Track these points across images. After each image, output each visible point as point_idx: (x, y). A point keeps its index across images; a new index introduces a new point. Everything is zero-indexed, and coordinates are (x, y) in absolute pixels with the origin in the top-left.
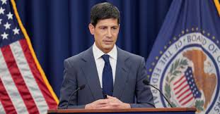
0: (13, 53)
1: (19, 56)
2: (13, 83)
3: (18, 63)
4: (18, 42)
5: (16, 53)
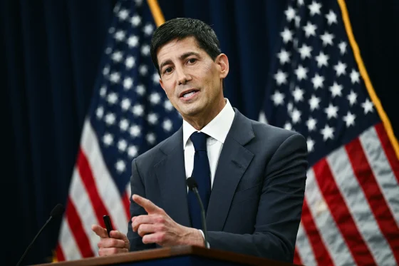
0: (367, 152)
1: (377, 158)
2: (372, 217)
3: (376, 172)
4: (373, 130)
5: (372, 153)
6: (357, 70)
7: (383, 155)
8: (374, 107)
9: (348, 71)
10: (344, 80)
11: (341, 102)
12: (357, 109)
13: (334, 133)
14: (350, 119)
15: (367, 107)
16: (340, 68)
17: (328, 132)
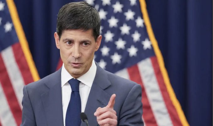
1: (150, 81)
3: (148, 91)
4: (149, 61)
5: (146, 76)
6: (142, 18)
7: (154, 79)
8: (152, 46)
9: (136, 17)
10: (132, 24)
11: (128, 39)
12: (139, 45)
13: (121, 60)
14: (133, 51)
15: (146, 44)
16: (130, 15)
17: (116, 58)
